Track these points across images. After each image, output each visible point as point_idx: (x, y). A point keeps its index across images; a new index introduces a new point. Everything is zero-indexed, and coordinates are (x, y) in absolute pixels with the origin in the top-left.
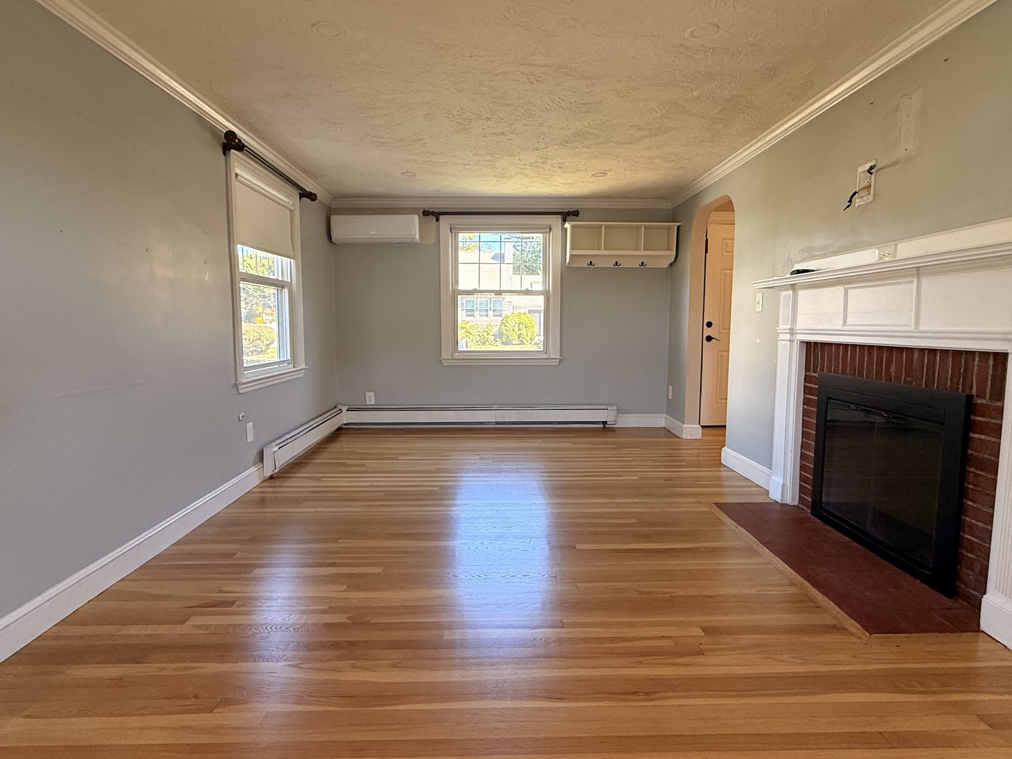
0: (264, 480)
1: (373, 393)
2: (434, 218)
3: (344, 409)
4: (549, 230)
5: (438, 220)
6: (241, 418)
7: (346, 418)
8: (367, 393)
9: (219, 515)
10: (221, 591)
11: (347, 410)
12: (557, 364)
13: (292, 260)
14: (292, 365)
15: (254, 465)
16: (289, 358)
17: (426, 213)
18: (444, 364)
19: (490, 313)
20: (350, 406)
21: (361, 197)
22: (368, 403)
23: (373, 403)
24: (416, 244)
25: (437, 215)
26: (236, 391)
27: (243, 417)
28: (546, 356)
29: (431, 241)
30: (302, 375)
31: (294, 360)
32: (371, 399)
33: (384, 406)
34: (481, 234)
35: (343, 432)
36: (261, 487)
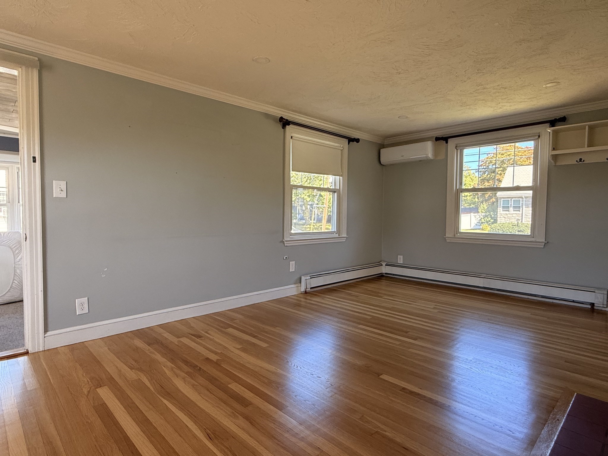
0: (302, 293)
1: (402, 256)
2: (445, 142)
3: (384, 264)
4: (537, 137)
5: (447, 143)
6: (285, 258)
7: (385, 270)
8: (398, 256)
9: (261, 304)
10: (207, 332)
11: (386, 265)
12: (543, 247)
13: (341, 177)
14: (338, 235)
15: (295, 284)
16: (335, 230)
17: (437, 139)
18: (448, 241)
19: (511, 209)
20: (388, 262)
21: (398, 136)
22: (399, 262)
23: (402, 263)
24: (431, 160)
25: (446, 139)
26: (283, 245)
27: (286, 258)
28: (533, 240)
29: (442, 157)
30: (345, 240)
31: (339, 231)
32: (400, 260)
33: (410, 265)
34: (481, 148)
35: (384, 278)
36: (297, 297)
